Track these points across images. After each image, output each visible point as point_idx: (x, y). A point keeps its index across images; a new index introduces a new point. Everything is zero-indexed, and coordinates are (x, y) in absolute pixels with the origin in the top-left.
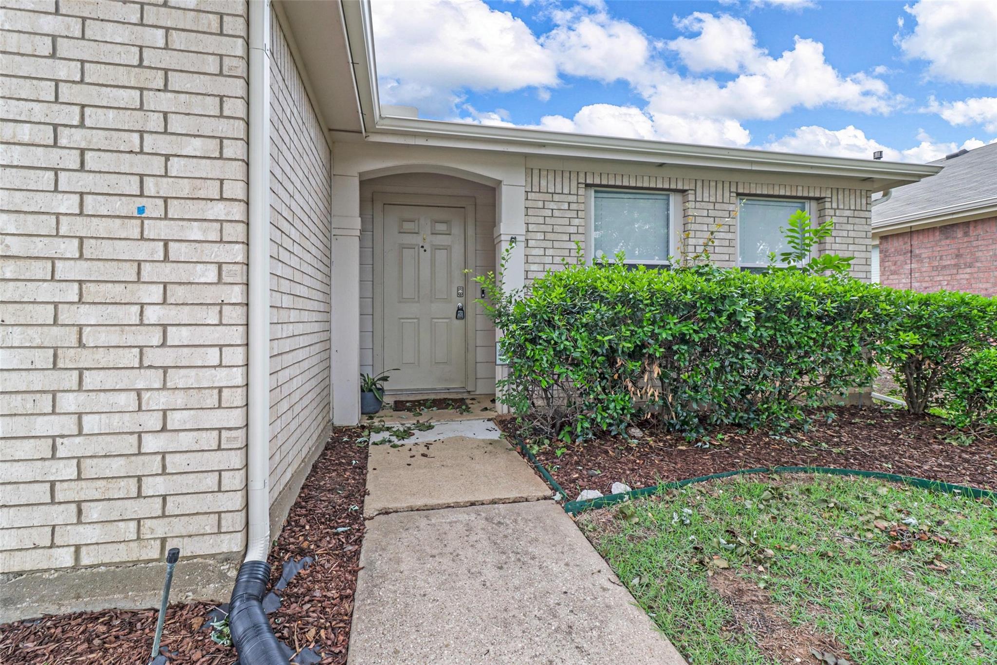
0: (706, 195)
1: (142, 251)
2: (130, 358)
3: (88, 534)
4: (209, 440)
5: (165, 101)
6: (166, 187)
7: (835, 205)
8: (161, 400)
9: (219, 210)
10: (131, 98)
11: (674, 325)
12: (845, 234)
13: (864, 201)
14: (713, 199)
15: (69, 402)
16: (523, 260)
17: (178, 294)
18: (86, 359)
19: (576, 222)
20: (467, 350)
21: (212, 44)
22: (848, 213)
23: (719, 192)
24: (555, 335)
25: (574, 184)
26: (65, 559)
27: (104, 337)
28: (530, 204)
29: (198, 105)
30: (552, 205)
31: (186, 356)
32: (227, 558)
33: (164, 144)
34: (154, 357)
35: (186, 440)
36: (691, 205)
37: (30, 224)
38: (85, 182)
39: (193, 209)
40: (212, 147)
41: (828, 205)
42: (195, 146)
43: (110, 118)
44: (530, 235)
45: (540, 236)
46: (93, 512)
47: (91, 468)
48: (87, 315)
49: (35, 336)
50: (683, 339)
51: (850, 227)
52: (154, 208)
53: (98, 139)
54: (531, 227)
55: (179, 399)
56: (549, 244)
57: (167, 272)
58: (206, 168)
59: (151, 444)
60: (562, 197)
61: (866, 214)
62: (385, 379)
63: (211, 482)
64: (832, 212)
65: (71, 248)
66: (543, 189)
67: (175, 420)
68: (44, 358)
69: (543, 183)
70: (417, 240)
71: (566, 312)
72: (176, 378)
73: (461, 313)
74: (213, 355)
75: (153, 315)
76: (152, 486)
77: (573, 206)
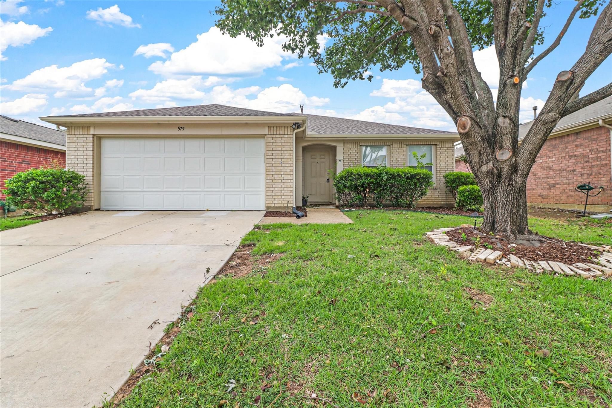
0: (396, 146)
1: (281, 168)
2: (280, 181)
3: (276, 202)
4: (289, 192)
5: (284, 149)
6: (284, 160)
7: (440, 146)
8: (283, 186)
9: (290, 162)
10: (280, 149)
11: (369, 180)
12: (444, 155)
13: (451, 145)
14: (398, 147)
15: (274, 186)
16: (343, 165)
17: (285, 173)
18: (276, 181)
19: (357, 155)
20: (330, 191)
21: (289, 141)
22: (446, 149)
23: (400, 145)
24: (343, 182)
25: (357, 145)
26: (273, 205)
27: (278, 178)
28: (344, 151)
29: (287, 149)
30: (351, 151)
31: (286, 181)
32: (291, 207)
33: (284, 155)
34: (283, 181)
35: (286, 191)
36: (392, 149)
37: (270, 165)
38: (275, 160)
39: (287, 162)
40: (289, 154)
41: (438, 147)
42: (287, 155)
43: (278, 152)
44: (344, 159)
45: (347, 159)
46: (276, 200)
47: (276, 194)
48: (276, 176)
49: (270, 178)
50: (372, 183)
51: (446, 153)
52: (283, 163)
53: (277, 154)
54: (345, 157)
55: (286, 186)
56: (350, 161)
57: (284, 170)
58: (288, 157)
59: (283, 192)
60: (353, 149)
61: (452, 149)
62: (308, 197)
63: (289, 197)
64: (439, 149)
65: (274, 168)
66: (348, 147)
67: (285, 189)
68: (271, 181)
69: (348, 145)
70: (316, 161)
71: (345, 177)
72: (285, 184)
73: (328, 181)
74: (289, 181)
75: (283, 176)
76: (283, 197)
77: (356, 151)
